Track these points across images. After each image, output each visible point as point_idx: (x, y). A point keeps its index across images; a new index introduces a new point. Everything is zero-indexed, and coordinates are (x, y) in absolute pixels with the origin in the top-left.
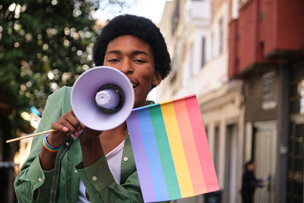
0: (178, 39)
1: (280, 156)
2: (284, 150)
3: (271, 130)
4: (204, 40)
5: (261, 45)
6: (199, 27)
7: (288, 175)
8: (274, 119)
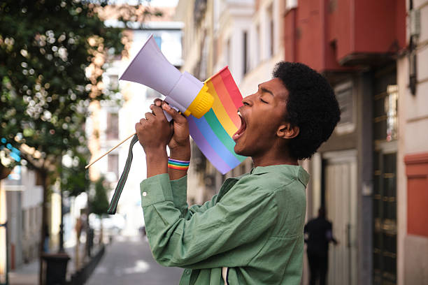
0: (206, 32)
1: (361, 197)
2: (367, 190)
3: (348, 163)
4: (245, 35)
5: (332, 46)
6: (237, 17)
7: (374, 224)
8: (353, 148)
